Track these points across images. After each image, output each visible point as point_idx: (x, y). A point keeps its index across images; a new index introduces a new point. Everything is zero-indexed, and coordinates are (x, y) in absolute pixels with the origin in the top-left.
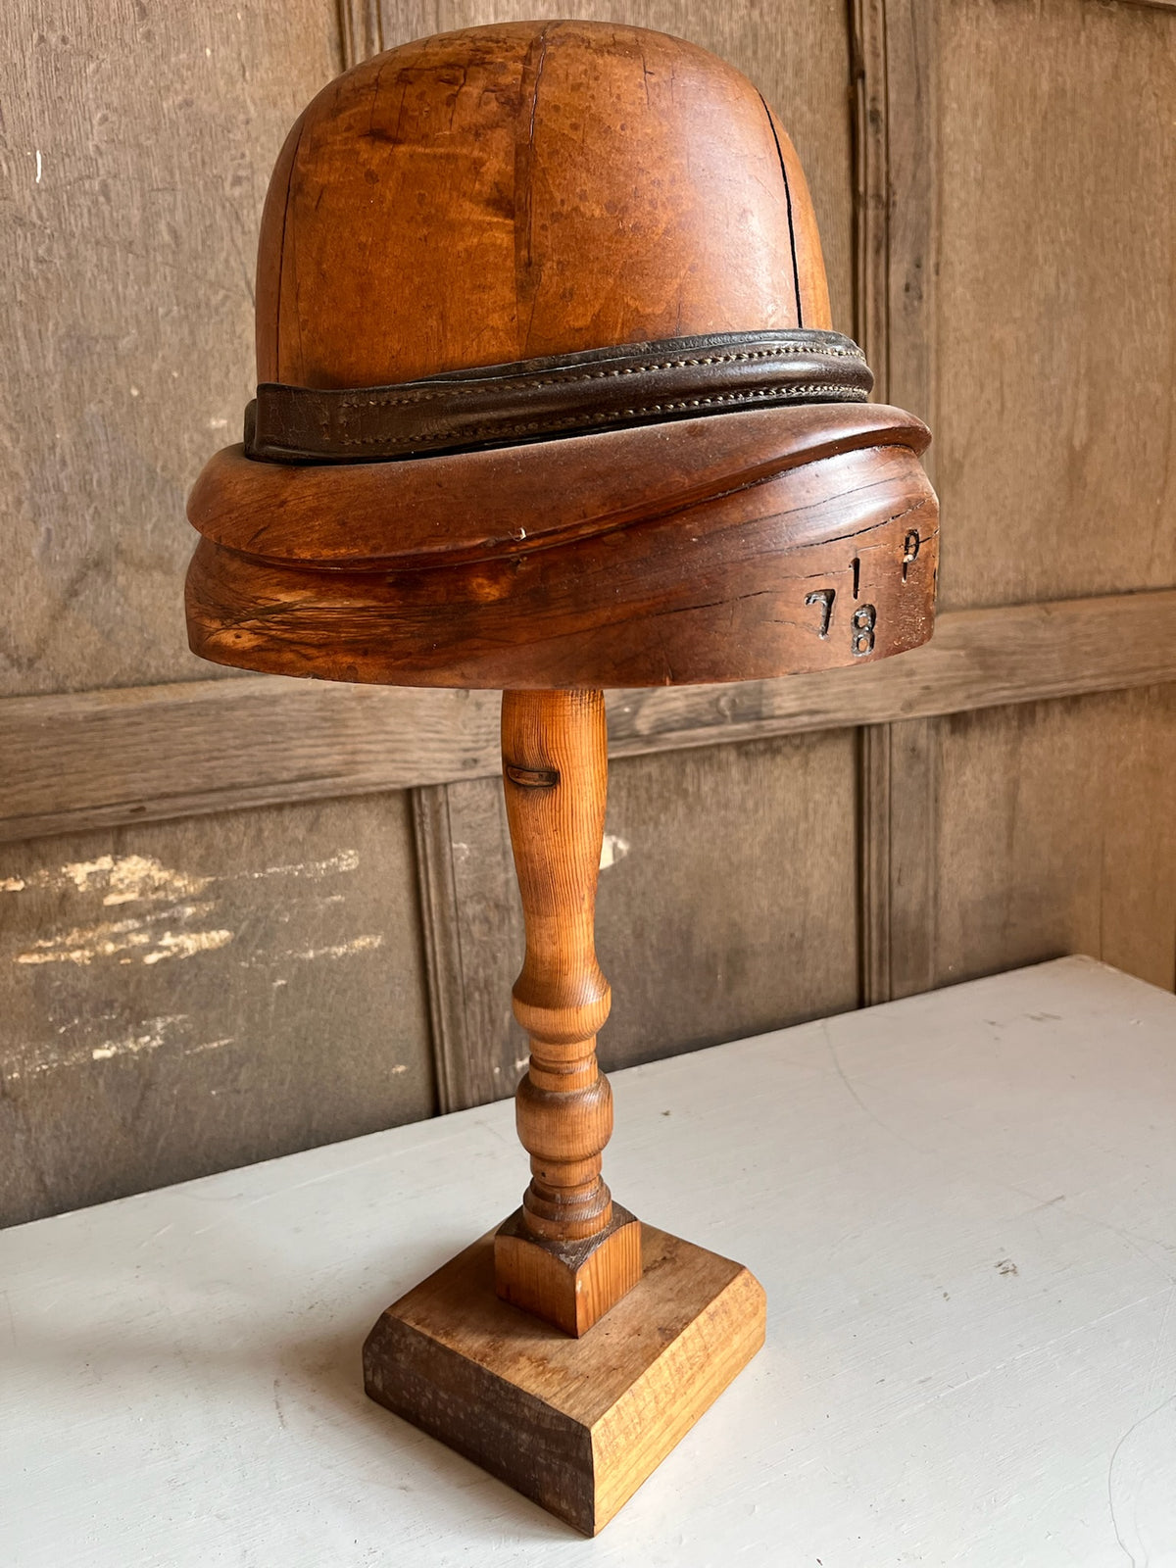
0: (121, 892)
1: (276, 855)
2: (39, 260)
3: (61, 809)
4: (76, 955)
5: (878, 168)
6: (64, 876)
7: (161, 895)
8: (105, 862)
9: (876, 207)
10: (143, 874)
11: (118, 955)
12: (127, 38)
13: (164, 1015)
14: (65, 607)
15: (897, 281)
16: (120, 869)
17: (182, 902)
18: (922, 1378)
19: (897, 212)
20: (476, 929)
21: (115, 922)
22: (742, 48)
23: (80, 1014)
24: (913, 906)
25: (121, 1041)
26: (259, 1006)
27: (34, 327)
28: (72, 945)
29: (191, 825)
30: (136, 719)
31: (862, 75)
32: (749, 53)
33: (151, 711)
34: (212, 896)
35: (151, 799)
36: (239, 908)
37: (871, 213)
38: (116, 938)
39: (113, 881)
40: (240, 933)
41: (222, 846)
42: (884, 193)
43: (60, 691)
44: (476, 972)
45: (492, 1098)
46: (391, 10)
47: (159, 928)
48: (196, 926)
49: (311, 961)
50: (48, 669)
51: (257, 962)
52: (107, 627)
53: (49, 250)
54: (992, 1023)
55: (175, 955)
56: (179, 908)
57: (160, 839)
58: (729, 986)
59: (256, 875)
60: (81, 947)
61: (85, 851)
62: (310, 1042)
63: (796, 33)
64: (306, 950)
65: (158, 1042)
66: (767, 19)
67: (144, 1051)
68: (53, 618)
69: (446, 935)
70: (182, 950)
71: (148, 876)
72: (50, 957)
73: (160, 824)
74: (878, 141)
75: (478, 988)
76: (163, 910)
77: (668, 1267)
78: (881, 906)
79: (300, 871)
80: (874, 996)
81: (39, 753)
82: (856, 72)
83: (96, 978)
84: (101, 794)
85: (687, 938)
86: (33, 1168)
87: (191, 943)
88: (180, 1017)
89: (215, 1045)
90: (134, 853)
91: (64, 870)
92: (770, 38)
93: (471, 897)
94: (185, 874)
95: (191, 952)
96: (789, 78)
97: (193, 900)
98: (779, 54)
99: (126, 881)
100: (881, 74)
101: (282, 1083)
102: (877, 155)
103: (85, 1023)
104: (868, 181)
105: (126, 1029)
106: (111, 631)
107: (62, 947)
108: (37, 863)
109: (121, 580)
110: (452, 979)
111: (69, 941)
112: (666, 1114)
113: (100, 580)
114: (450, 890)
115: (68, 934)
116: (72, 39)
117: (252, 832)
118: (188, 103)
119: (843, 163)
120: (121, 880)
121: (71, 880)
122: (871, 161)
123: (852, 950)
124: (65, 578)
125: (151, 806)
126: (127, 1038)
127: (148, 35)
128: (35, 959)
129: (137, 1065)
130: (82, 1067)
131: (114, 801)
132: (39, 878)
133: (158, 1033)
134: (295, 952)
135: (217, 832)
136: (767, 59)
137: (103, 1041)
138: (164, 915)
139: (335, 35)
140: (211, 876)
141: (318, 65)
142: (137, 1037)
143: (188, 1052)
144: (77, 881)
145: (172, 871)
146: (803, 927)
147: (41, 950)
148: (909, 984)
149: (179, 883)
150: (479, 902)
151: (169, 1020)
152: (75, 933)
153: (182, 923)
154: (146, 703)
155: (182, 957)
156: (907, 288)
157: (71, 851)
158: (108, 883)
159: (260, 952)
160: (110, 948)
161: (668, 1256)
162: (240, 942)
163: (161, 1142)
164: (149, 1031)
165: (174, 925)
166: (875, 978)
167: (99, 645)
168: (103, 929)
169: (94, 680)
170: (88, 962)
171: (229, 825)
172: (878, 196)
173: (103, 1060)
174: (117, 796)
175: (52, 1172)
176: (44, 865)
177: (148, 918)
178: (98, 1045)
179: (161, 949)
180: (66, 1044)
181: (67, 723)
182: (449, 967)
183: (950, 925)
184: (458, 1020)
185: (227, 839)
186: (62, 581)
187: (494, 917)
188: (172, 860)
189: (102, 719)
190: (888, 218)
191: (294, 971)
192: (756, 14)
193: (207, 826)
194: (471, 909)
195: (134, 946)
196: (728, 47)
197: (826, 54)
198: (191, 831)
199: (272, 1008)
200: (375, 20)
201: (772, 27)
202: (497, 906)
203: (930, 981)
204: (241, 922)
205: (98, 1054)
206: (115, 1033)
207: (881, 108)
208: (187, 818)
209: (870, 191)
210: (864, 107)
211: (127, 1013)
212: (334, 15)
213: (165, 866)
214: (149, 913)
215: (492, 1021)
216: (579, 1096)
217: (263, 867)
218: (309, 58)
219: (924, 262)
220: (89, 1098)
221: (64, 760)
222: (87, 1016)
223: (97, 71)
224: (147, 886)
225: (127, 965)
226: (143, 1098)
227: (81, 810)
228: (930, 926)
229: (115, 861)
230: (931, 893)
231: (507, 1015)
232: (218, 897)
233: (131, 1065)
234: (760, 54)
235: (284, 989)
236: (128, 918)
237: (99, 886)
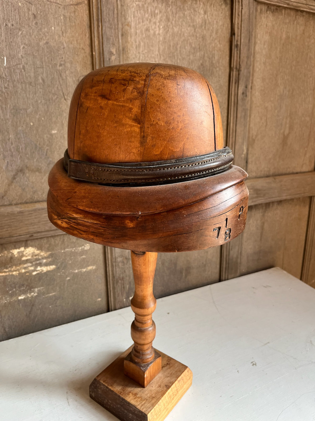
0: (26, 256)
1: (68, 246)
2: (5, 88)
3: (11, 236)
4: (14, 273)
5: (237, 61)
6: (11, 253)
7: (37, 257)
8: (22, 249)
9: (236, 71)
10: (32, 252)
11: (26, 273)
12: (30, 24)
13: (37, 287)
14: (12, 182)
15: (240, 91)
16: (26, 251)
17: (43, 258)
18: (231, 396)
19: (241, 73)
20: (120, 264)
21: (25, 264)
22: (202, 26)
23: (15, 288)
24: (235, 256)
25: (26, 294)
26: (63, 285)
27: (4, 106)
28: (13, 270)
29: (45, 239)
30: (31, 212)
31: (234, 34)
32: (203, 27)
33: (35, 210)
34: (51, 257)
35: (35, 233)
36: (58, 260)
37: (234, 73)
38: (25, 268)
39: (24, 253)
40: (58, 266)
41: (53, 244)
42: (238, 67)
43: (11, 205)
44: (120, 275)
45: (123, 306)
46: (105, 17)
47: (36, 265)
48: (46, 265)
49: (77, 273)
50: (7, 199)
51: (62, 273)
52: (23, 187)
53: (8, 85)
54: (253, 288)
55: (41, 272)
56: (42, 260)
57: (37, 242)
58: (186, 277)
59: (63, 251)
60: (16, 271)
61: (17, 246)
62: (76, 293)
63: (217, 22)
64: (75, 270)
65: (36, 294)
66: (209, 18)
67: (32, 297)
68: (9, 185)
69: (112, 266)
70: (42, 271)
71: (34, 252)
72: (7, 274)
73: (37, 239)
74: (237, 53)
75: (120, 279)
76: (38, 261)
77: (168, 366)
78: (226, 256)
79: (74, 250)
80: (223, 278)
81: (5, 222)
82: (233, 33)
83: (19, 279)
84: (22, 232)
85: (175, 264)
86: (3, 327)
87: (45, 269)
88: (42, 288)
89: (51, 295)
90: (30, 246)
91: (11, 251)
92: (209, 23)
93: (119, 256)
94: (44, 251)
95: (45, 271)
96: (214, 35)
97: (46, 258)
98: (212, 28)
99: (28, 254)
100: (239, 34)
101: (68, 303)
102: (237, 57)
103: (16, 290)
104: (234, 64)
105: (27, 291)
106: (24, 188)
107: (10, 271)
108: (4, 250)
109: (27, 175)
110: (114, 277)
111: (12, 269)
112: (168, 313)
113: (21, 175)
114: (114, 254)
115: (12, 268)
116: (15, 25)
117: (62, 240)
118: (47, 43)
119: (228, 58)
120: (27, 253)
121: (13, 254)
122: (235, 58)
123: (218, 266)
124: (12, 174)
125: (35, 235)
126: (27, 294)
127: (36, 23)
128: (3, 274)
129: (30, 300)
130: (16, 301)
131: (25, 234)
132: (5, 254)
133: (36, 292)
134: (72, 270)
135: (52, 240)
136: (208, 29)
137: (21, 295)
138: (38, 262)
139: (89, 24)
140: (51, 251)
141: (84, 32)
142: (30, 293)
143: (44, 296)
144: (15, 254)
145: (40, 251)
146: (206, 261)
147: (5, 272)
148: (233, 276)
149: (42, 254)
150: (121, 257)
151: (39, 289)
152: (14, 267)
153: (43, 264)
154: (34, 208)
155: (43, 272)
156: (243, 93)
157: (13, 246)
158: (23, 254)
159: (63, 271)
160: (23, 271)
161: (168, 363)
162: (58, 268)
163: (36, 319)
164: (33, 292)
165: (40, 265)
166: (224, 274)
167: (21, 192)
168: (22, 266)
169: (19, 202)
170: (17, 275)
171: (55, 238)
172: (236, 68)
173: (21, 299)
174: (26, 233)
175: (8, 327)
176: (6, 250)
177: (34, 263)
178: (20, 295)
179: (37, 271)
180: (12, 296)
181: (13, 214)
182: (113, 274)
183: (244, 260)
184: (115, 287)
185: (55, 242)
186: (11, 175)
187: (125, 261)
188: (40, 248)
189: (22, 213)
190: (239, 74)
191: (72, 275)
192: (206, 16)
193: (50, 239)
194: (119, 259)
195: (30, 270)
196: (198, 26)
197: (224, 28)
198: (45, 240)
199: (66, 285)
200: (100, 20)
201: (210, 20)
202: (126, 258)
203: (238, 274)
204: (58, 263)
205: (20, 298)
206: (24, 292)
207: (239, 43)
208: (44, 237)
209: (235, 67)
210: (234, 43)
211: (28, 287)
212: (88, 18)
213: (38, 249)
214: (34, 261)
215: (124, 288)
216: (147, 329)
217: (64, 249)
218: (81, 30)
219: (248, 86)
220: (17, 309)
221: (11, 223)
222: (17, 288)
223: (22, 34)
224: (33, 255)
225: (28, 275)
226: (32, 308)
227: (16, 236)
228: (239, 261)
229: (25, 249)
230: (240, 252)
231: (128, 286)
232: (52, 257)
233: (29, 300)
234: (207, 28)
235: (69, 280)
236: (28, 263)
237: (20, 255)
